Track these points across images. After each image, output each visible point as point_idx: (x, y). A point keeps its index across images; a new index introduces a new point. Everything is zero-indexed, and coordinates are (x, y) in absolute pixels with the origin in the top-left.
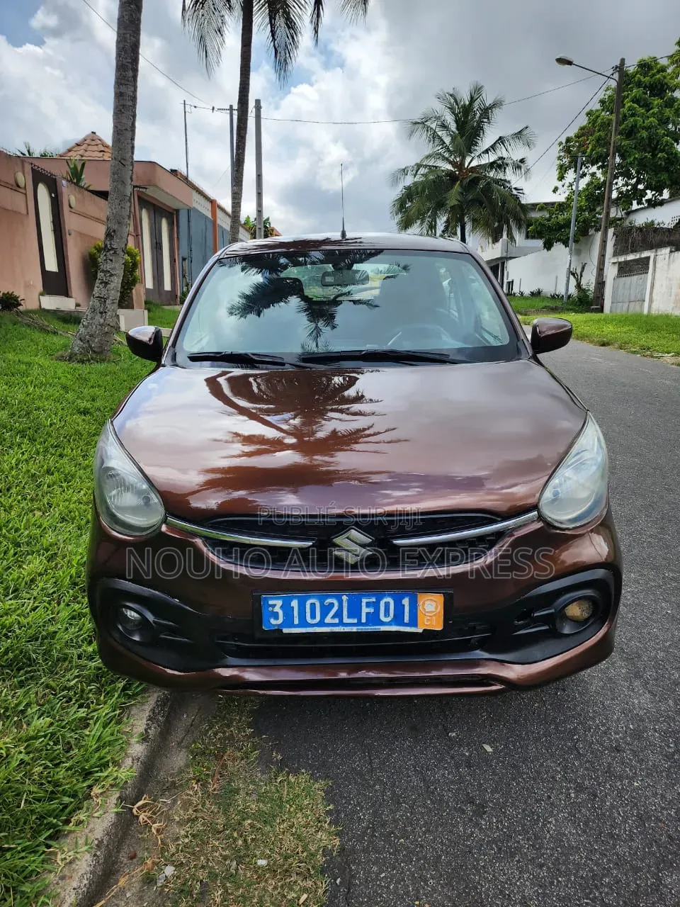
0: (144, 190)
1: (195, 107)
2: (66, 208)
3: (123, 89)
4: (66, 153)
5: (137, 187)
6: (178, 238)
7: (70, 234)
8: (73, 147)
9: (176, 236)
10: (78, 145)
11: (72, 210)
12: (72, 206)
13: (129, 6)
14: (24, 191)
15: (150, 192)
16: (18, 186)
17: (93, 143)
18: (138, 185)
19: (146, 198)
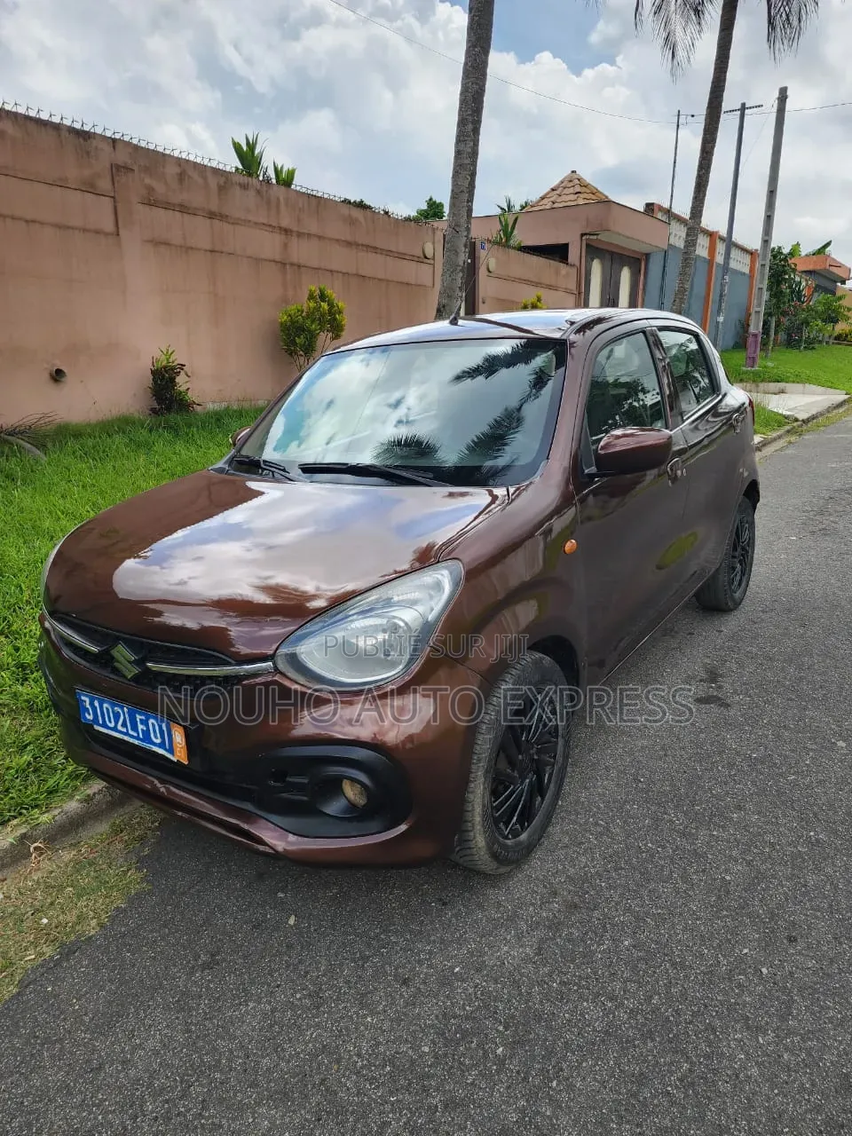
0: (595, 237)
1: (693, 116)
2: (482, 272)
3: (462, 147)
4: (539, 201)
5: (586, 234)
6: (644, 289)
7: (484, 303)
8: (548, 193)
9: (641, 287)
10: (553, 190)
11: (490, 275)
12: (491, 270)
13: (474, 50)
14: (432, 262)
15: (603, 237)
16: (426, 257)
17: (571, 184)
18: (587, 232)
19: (600, 246)
